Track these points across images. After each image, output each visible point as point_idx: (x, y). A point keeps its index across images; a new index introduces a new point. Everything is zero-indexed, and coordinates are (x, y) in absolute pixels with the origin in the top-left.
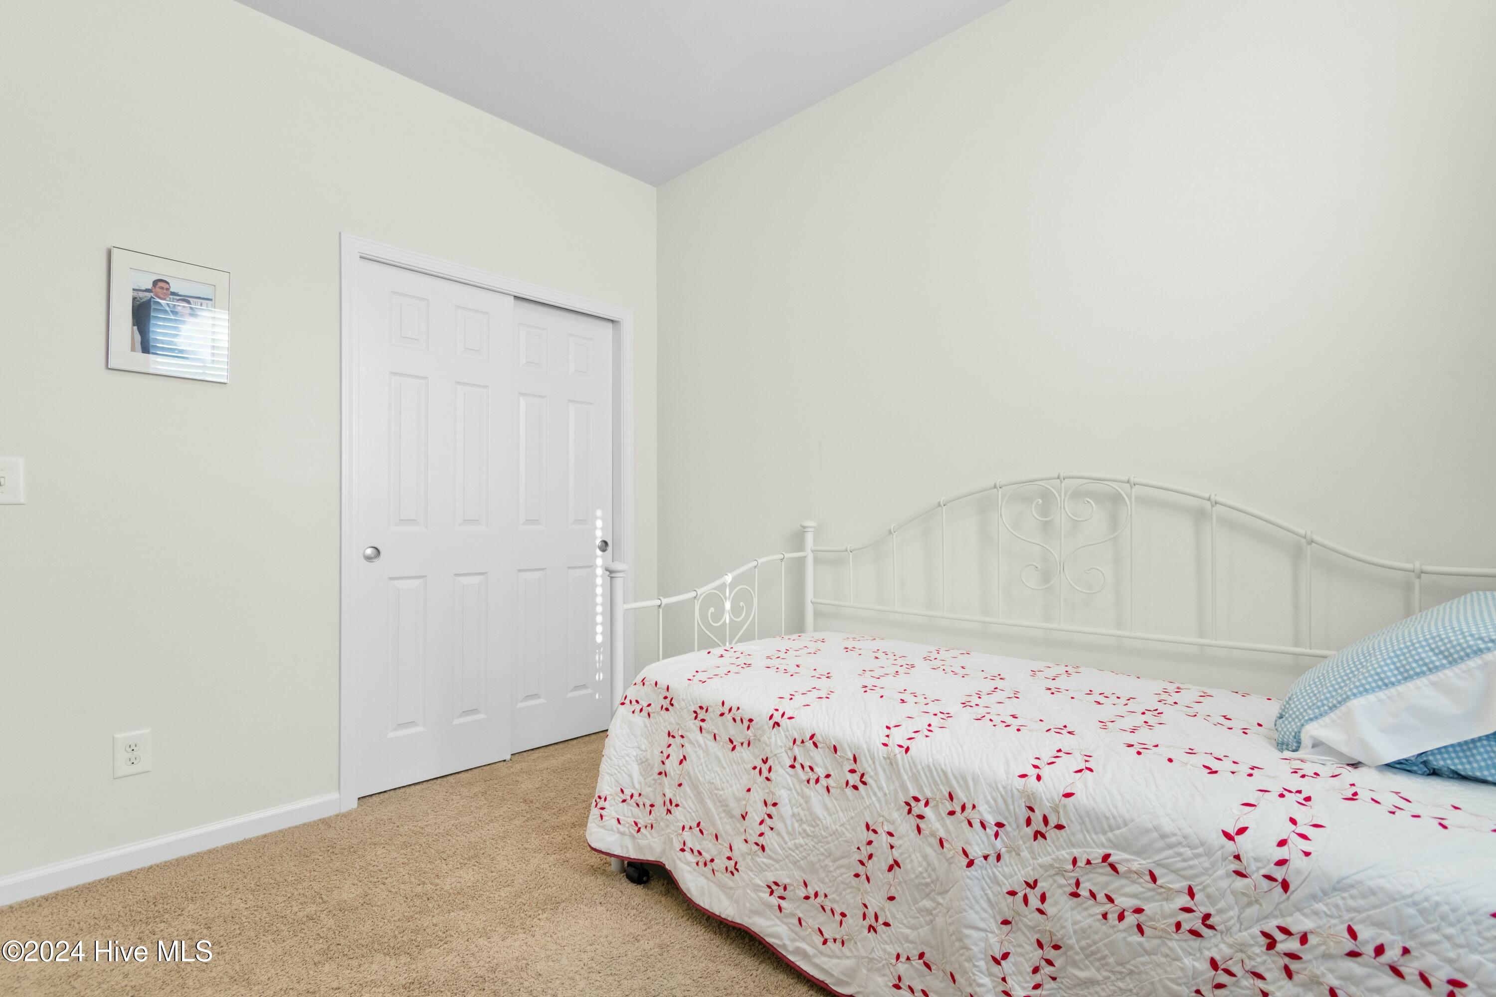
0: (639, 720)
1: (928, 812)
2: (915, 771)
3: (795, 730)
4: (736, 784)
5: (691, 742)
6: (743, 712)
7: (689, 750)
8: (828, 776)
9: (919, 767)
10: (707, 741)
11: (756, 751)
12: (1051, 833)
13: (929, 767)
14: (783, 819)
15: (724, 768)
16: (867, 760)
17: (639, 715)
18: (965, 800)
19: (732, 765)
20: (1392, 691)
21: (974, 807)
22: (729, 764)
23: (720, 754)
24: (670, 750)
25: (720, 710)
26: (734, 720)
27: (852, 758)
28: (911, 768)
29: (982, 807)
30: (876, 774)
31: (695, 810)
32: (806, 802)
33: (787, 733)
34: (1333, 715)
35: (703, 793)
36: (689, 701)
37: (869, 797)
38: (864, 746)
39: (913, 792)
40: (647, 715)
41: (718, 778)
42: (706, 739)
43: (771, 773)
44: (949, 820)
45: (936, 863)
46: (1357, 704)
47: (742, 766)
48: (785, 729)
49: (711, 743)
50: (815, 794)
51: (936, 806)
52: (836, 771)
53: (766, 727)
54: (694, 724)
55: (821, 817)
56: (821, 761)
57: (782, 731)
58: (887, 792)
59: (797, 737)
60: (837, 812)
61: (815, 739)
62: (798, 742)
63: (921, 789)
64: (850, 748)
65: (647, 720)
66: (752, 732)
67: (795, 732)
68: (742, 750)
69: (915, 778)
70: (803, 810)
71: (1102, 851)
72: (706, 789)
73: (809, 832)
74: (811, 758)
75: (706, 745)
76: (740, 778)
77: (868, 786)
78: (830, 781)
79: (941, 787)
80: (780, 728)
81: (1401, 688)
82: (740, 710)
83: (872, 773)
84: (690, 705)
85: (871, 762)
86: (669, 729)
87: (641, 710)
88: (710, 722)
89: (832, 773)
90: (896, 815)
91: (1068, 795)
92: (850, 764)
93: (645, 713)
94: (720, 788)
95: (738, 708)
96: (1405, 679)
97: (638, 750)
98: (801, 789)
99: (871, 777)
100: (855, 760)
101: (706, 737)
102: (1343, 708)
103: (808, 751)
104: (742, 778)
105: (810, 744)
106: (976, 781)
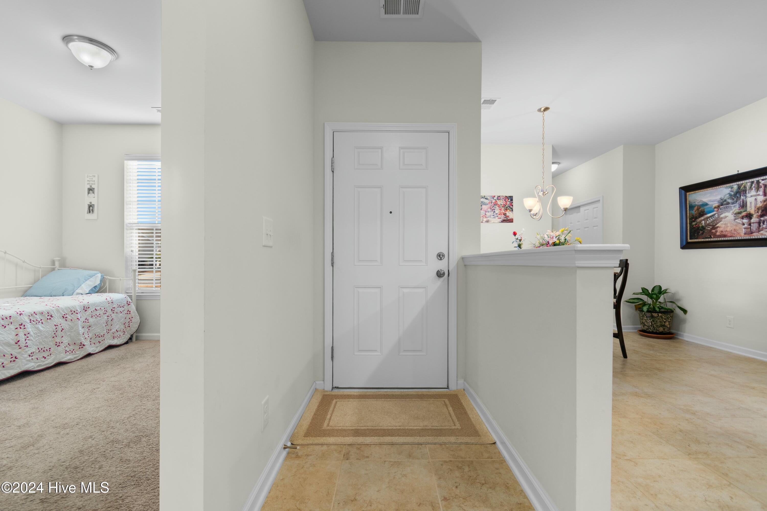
1: (67, 316)
4: (11, 336)
6: (6, 316)
8: (41, 320)
9: (64, 309)
11: (15, 324)
12: (87, 309)
14: (32, 336)
16: (51, 312)
18: (74, 310)
19: (6, 332)
20: (85, 283)
28: (62, 309)
29: (78, 310)
30: (55, 314)
32: (37, 329)
33: (26, 315)
37: (54, 319)
38: (49, 309)
43: (25, 327)
44: (72, 316)
45: (71, 324)
46: (83, 285)
47: (11, 330)
50: (40, 326)
51: (68, 314)
52: (43, 318)
53: (18, 316)
55: (42, 330)
56: (38, 317)
57: (24, 315)
58: (58, 316)
59: (29, 314)
60: (46, 327)
61: (35, 313)
62: (30, 316)
63: (65, 313)
64: (46, 311)
66: (12, 320)
68: (9, 326)
69: (63, 311)
70: (36, 331)
71: (95, 308)
73: (40, 335)
74: (36, 318)
76: (11, 334)
77: (53, 317)
79: (69, 310)
81: (86, 282)
82: (4, 316)
83: (54, 314)
90: (61, 320)
91: (88, 303)
92: (47, 315)
98: (34, 326)
100: (48, 313)
102: (81, 287)
103: (34, 317)
105: (35, 315)
106: (75, 306)
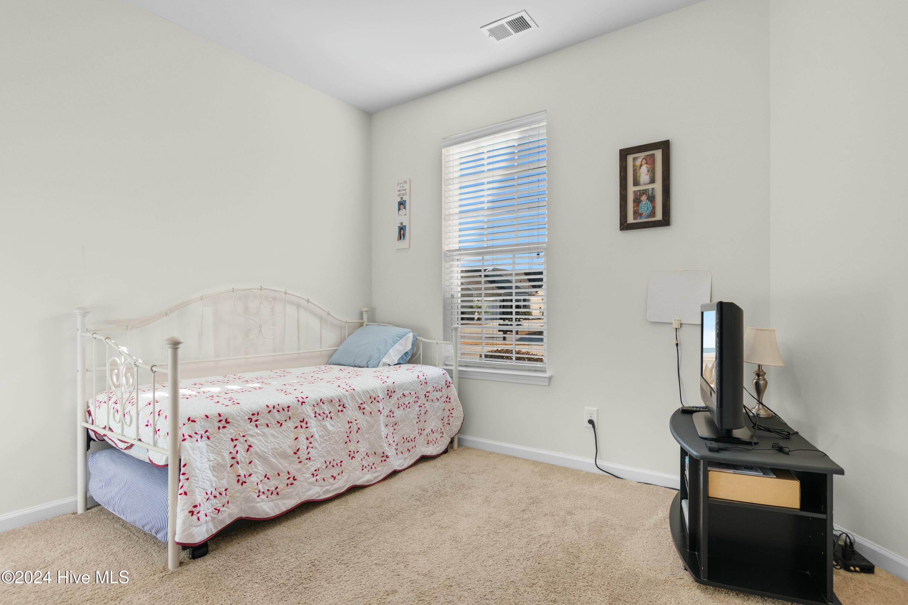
0: (202, 444)
1: (365, 406)
2: (359, 395)
3: (313, 401)
4: (288, 441)
5: (252, 436)
6: (282, 405)
7: (251, 440)
8: (330, 413)
9: (360, 393)
10: (263, 430)
11: (295, 420)
12: (393, 395)
13: (362, 391)
14: (316, 441)
15: (278, 437)
16: (344, 398)
17: (201, 441)
18: (375, 396)
19: (282, 433)
21: (378, 396)
22: (280, 433)
23: (274, 432)
24: (237, 448)
25: (268, 410)
26: (278, 411)
27: (338, 401)
28: (358, 394)
31: (262, 470)
32: (324, 428)
33: (310, 404)
34: (386, 356)
35: (268, 457)
36: (243, 415)
37: (347, 411)
38: (341, 394)
39: (361, 402)
40: (206, 438)
41: (276, 444)
42: (261, 430)
43: (308, 424)
44: (372, 405)
45: (370, 420)
46: (390, 351)
47: (289, 430)
48: (308, 403)
49: (266, 430)
50: (328, 423)
51: (367, 402)
52: (333, 409)
53: (298, 406)
54: (251, 425)
55: (331, 429)
56: (326, 408)
57: (307, 404)
58: (352, 406)
59: (314, 403)
60: (336, 424)
61: (322, 401)
62: (316, 405)
63: (362, 400)
64: (337, 398)
65: (208, 442)
66: (291, 412)
67: (313, 402)
68: (287, 423)
69: (360, 397)
70: (323, 432)
71: (402, 393)
72: (270, 454)
73: (327, 439)
74: (323, 409)
75: (262, 432)
76: (289, 436)
77: (346, 408)
78: (331, 414)
79: (368, 396)
80: (306, 403)
81: (395, 346)
82: (280, 405)
83: (347, 403)
84: (244, 417)
85: (345, 399)
86: (231, 437)
87: (202, 437)
88: (261, 419)
89: (331, 411)
90: (356, 413)
91: (394, 383)
92: (338, 403)
93: (205, 438)
94: (279, 447)
95: (279, 405)
96: (394, 344)
97: (209, 462)
98: (321, 424)
99: (347, 404)
101: (261, 428)
102: (388, 353)
103: (320, 407)
104: (290, 436)
105: (321, 404)
106: (376, 389)
